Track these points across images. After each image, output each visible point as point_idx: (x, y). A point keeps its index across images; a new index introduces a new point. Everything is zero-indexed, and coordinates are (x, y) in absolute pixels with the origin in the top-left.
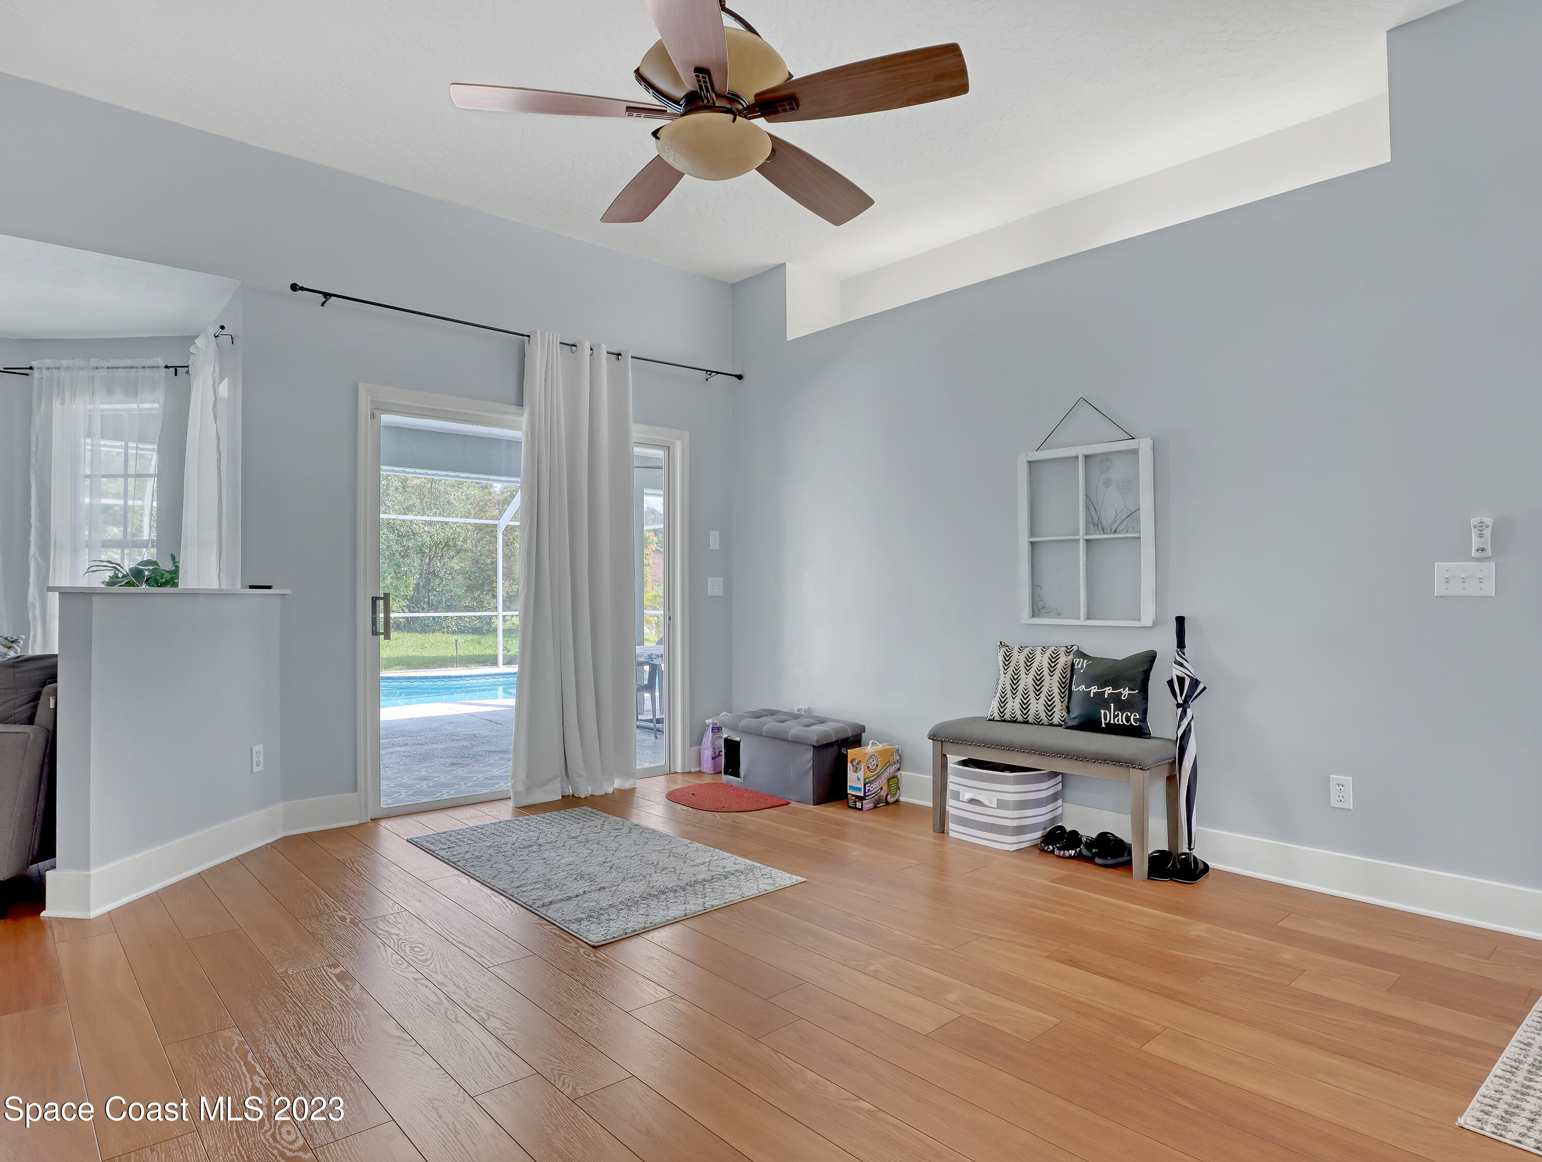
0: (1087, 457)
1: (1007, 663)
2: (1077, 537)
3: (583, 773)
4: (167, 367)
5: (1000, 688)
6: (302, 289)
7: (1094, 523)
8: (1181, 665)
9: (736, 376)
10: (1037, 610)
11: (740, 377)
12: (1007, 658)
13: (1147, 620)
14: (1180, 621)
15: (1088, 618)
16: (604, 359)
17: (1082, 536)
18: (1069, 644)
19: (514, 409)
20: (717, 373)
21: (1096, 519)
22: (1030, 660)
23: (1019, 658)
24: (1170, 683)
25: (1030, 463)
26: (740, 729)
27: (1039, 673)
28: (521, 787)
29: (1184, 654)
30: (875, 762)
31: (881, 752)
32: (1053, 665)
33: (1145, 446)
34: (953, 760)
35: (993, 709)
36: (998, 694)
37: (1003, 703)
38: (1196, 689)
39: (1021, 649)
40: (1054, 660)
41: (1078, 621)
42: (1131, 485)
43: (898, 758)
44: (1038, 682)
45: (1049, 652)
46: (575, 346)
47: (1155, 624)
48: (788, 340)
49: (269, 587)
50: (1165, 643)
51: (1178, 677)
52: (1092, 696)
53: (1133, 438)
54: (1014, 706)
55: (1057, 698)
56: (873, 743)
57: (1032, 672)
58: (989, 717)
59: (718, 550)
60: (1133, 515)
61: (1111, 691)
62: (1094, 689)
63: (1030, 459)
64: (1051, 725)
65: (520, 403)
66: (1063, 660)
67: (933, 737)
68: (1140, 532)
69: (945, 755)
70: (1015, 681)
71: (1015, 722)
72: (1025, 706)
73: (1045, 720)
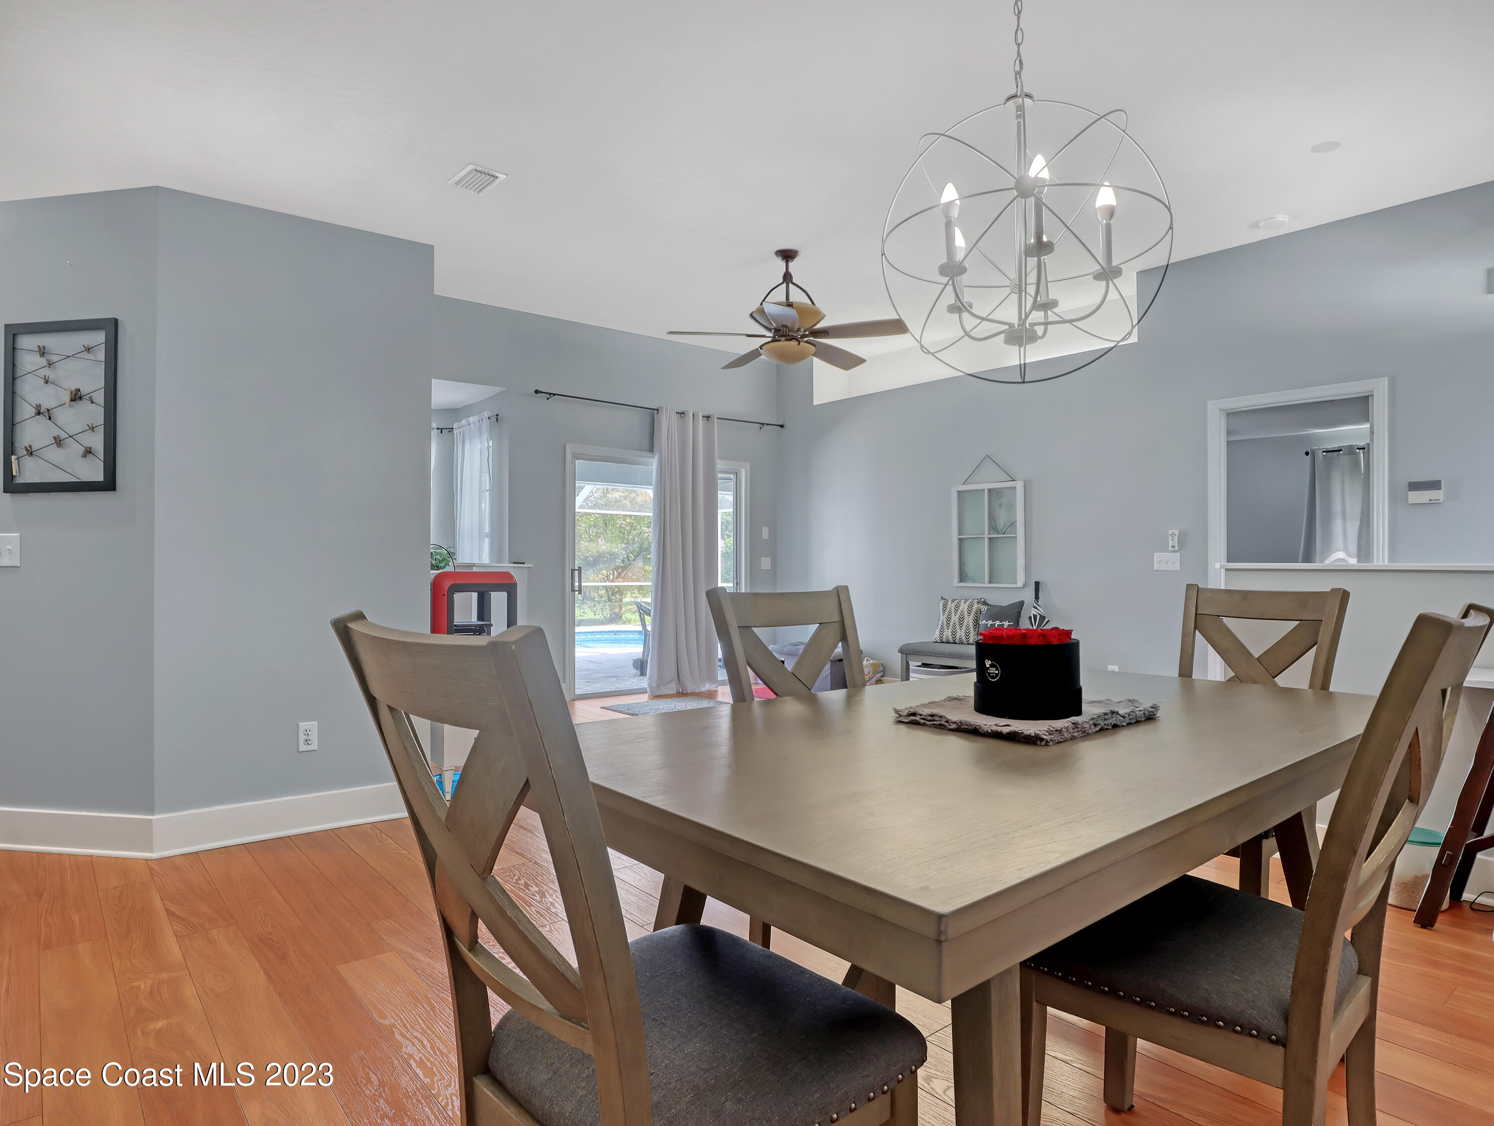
0: (989, 490)
1: (944, 609)
2: (984, 536)
3: (689, 678)
4: (438, 429)
5: (940, 623)
6: (541, 392)
7: (993, 528)
8: (1036, 608)
9: (780, 426)
10: (963, 577)
11: (782, 426)
12: (945, 606)
13: (1020, 584)
14: (1037, 584)
15: (990, 582)
16: (701, 421)
17: (986, 536)
18: (979, 597)
19: (648, 454)
20: (768, 424)
21: (994, 525)
22: (957, 607)
23: (951, 606)
24: (1030, 618)
25: (959, 492)
26: (784, 652)
27: (962, 614)
28: (654, 685)
29: (1038, 602)
30: (868, 670)
31: (872, 664)
32: (970, 609)
33: (1019, 485)
34: (913, 664)
35: (937, 635)
36: (939, 627)
37: (942, 632)
38: (1043, 622)
39: (953, 601)
40: (970, 607)
41: (984, 584)
42: (1011, 507)
43: (883, 669)
44: (961, 619)
45: (968, 602)
46: (684, 414)
47: (1024, 586)
48: (814, 404)
49: (524, 563)
50: (1028, 596)
51: (1034, 615)
52: (989, 626)
53: (1014, 481)
54: (948, 633)
55: (972, 629)
56: (867, 660)
57: (958, 614)
58: (935, 641)
59: (767, 540)
60: (1013, 524)
61: (999, 623)
62: (990, 622)
63: (959, 490)
64: (969, 644)
65: (651, 449)
66: (975, 606)
67: (901, 651)
68: (1016, 534)
69: (908, 662)
70: (949, 619)
71: (949, 643)
72: (954, 633)
73: (965, 641)
